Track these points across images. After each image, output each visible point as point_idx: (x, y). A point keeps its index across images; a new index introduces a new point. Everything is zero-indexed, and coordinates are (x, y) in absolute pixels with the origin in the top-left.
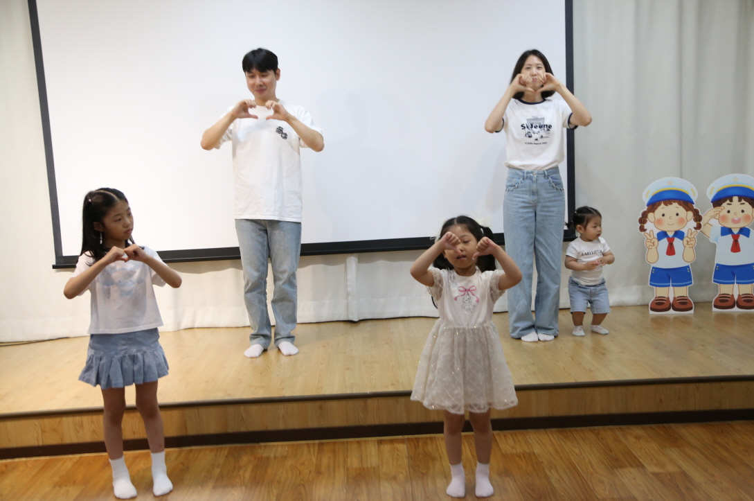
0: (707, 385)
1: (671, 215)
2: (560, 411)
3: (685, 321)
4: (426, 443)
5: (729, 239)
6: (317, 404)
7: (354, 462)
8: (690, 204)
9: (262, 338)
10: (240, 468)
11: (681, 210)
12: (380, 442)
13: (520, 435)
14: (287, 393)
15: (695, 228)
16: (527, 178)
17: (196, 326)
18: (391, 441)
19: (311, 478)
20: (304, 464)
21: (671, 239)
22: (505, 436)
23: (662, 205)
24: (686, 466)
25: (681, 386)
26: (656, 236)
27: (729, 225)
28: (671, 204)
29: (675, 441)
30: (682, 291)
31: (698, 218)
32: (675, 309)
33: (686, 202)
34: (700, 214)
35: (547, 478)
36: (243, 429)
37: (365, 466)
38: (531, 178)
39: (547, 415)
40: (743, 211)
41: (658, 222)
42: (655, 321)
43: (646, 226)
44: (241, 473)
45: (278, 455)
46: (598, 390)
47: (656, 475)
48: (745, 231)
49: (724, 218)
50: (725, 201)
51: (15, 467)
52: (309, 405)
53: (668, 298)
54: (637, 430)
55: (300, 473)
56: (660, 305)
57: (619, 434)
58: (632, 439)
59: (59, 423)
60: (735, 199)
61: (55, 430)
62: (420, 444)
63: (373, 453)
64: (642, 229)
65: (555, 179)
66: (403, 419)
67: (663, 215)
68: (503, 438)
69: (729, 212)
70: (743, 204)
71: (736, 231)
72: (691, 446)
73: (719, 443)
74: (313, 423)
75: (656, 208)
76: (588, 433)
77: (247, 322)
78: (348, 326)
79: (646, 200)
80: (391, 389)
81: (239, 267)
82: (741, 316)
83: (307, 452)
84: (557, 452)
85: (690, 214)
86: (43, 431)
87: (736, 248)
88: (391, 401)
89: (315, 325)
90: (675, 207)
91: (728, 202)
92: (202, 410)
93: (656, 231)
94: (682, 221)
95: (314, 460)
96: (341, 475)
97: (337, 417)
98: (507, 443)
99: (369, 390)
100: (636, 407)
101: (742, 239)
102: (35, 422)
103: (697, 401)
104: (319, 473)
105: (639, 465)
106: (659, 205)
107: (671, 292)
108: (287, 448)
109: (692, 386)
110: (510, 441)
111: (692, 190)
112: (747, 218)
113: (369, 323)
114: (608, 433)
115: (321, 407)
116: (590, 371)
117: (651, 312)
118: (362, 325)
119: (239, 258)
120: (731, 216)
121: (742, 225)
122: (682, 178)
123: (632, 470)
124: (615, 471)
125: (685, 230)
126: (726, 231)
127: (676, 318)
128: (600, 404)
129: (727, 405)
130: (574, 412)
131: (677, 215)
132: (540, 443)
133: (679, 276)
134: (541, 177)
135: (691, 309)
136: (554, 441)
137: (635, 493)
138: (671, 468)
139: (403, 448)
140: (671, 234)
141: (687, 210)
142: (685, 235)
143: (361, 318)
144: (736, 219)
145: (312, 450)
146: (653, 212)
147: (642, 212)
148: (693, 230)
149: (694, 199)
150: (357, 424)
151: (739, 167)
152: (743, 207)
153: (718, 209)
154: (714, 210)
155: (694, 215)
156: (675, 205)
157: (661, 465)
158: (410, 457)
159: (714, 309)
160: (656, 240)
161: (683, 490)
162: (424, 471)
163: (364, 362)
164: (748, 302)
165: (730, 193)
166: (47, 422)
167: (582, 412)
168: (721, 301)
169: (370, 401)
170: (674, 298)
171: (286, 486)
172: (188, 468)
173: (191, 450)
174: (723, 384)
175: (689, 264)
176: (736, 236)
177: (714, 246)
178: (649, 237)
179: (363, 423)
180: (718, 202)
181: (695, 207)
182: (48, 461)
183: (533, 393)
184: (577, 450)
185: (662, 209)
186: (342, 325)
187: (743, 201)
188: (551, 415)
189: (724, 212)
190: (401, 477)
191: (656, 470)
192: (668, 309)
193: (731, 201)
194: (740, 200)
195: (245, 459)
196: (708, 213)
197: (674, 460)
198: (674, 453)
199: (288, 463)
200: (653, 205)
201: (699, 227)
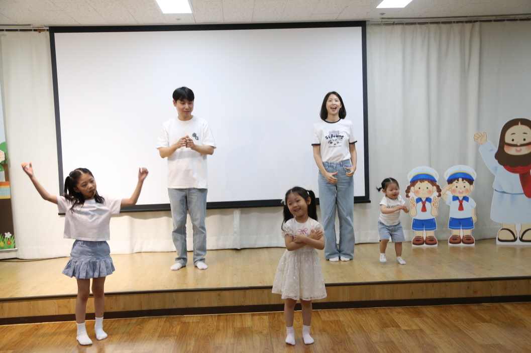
0: (438, 284)
1: (424, 188)
2: (356, 298)
3: (433, 251)
4: (279, 316)
5: (457, 202)
6: (218, 292)
7: (238, 324)
8: (434, 182)
9: (182, 260)
10: (173, 327)
11: (430, 185)
12: (253, 315)
13: (333, 311)
14: (200, 287)
15: (438, 196)
16: (330, 166)
17: (143, 251)
18: (259, 314)
19: (213, 332)
20: (209, 326)
21: (424, 202)
22: (324, 312)
23: (419, 182)
24: (422, 326)
25: (423, 284)
26: (415, 201)
27: (457, 195)
28: (424, 182)
29: (419, 314)
30: (431, 233)
31: (439, 190)
32: (427, 244)
33: (432, 181)
34: (440, 188)
35: (346, 333)
36: (174, 307)
37: (244, 326)
38: (333, 167)
39: (349, 301)
40: (465, 187)
41: (416, 192)
42: (415, 250)
43: (410, 194)
44: (174, 329)
45: (194, 321)
46: (377, 286)
47: (406, 331)
48: (465, 198)
49: (454, 191)
50: (454, 180)
51: (43, 326)
52: (213, 293)
53: (423, 237)
54: (399, 309)
55: (207, 330)
56: (418, 241)
57: (388, 311)
58: (395, 313)
59: (69, 302)
60: (460, 179)
61: (66, 306)
62: (276, 316)
63: (249, 320)
64: (407, 196)
65: (347, 166)
66: (266, 302)
67: (419, 188)
68: (323, 313)
69: (457, 187)
70: (465, 182)
71: (461, 198)
72: (428, 317)
73: (442, 316)
74: (215, 304)
75: (415, 184)
76: (371, 311)
77: (174, 249)
78: (234, 252)
79: (410, 180)
80: (260, 285)
81: (170, 216)
82: (465, 248)
83: (212, 320)
84: (353, 319)
85: (435, 188)
86: (59, 307)
87: (461, 208)
88: (260, 291)
89: (214, 251)
90: (426, 184)
91: (456, 181)
92: (151, 295)
93: (416, 198)
94: (430, 192)
95: (215, 324)
96: (230, 331)
97: (229, 300)
98: (326, 315)
99: (247, 285)
100: (399, 296)
101: (464, 203)
102: (55, 301)
103: (433, 293)
104: (218, 330)
105: (398, 326)
106: (417, 182)
107: (425, 234)
108: (199, 318)
109: (429, 284)
110: (327, 314)
111: (436, 174)
112: (467, 191)
113: (247, 251)
114: (382, 311)
115: (219, 295)
116: (374, 276)
117: (413, 246)
118: (242, 251)
119: (170, 210)
120: (458, 189)
121: (464, 195)
122: (430, 166)
123: (393, 328)
124: (384, 329)
125: (432, 197)
126: (455, 198)
127: (428, 249)
128: (379, 294)
129: (449, 296)
130: (364, 299)
131: (427, 188)
132: (344, 316)
133: (429, 224)
134: (339, 166)
135: (436, 244)
136: (351, 314)
137: (393, 339)
138: (415, 327)
139: (266, 317)
140: (424, 200)
141: (433, 186)
142: (432, 200)
143: (242, 247)
144: (461, 191)
145: (214, 318)
146: (414, 186)
147: (407, 186)
148: (437, 197)
149: (437, 179)
150: (240, 305)
151: (463, 162)
152: (464, 184)
153: (451, 185)
154: (449, 186)
155: (437, 188)
156: (426, 182)
157: (410, 326)
158: (270, 323)
159: (450, 244)
160: (415, 203)
161: (419, 338)
162: (277, 329)
163: (244, 271)
164: (468, 240)
165: (457, 176)
166: (61, 301)
167: (368, 299)
168: (453, 239)
169: (247, 291)
170: (426, 237)
171: (200, 336)
172: (143, 327)
173: (144, 318)
174: (447, 283)
175: (434, 217)
176: (461, 201)
177: (449, 207)
178: (411, 201)
179: (243, 304)
180: (450, 181)
181: (437, 184)
182: (61, 324)
183: (341, 287)
184: (364, 319)
185: (418, 184)
186: (230, 251)
187: (465, 181)
188: (350, 300)
189: (454, 187)
190: (265, 332)
191: (406, 328)
192: (422, 244)
193: (458, 180)
194: (463, 180)
195: (175, 323)
196: (445, 188)
197: (417, 323)
198: (417, 320)
199: (201, 325)
200: (414, 182)
201: (440, 195)
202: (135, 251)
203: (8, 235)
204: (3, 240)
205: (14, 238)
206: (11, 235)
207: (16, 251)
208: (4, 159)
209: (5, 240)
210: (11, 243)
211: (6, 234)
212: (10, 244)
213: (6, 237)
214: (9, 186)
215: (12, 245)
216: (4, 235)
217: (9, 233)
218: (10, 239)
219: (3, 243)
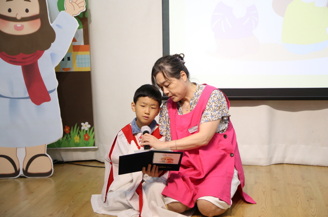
202: (274, 161)
203: (86, 126)
204: (79, 133)
205: (93, 131)
206: (89, 126)
207: (96, 150)
208: (85, 10)
209: (81, 133)
210: (89, 137)
211: (82, 124)
212: (87, 140)
213: (82, 128)
214: (88, 52)
215: (91, 141)
216: (81, 126)
217: (87, 123)
218: (88, 132)
219: (78, 138)
